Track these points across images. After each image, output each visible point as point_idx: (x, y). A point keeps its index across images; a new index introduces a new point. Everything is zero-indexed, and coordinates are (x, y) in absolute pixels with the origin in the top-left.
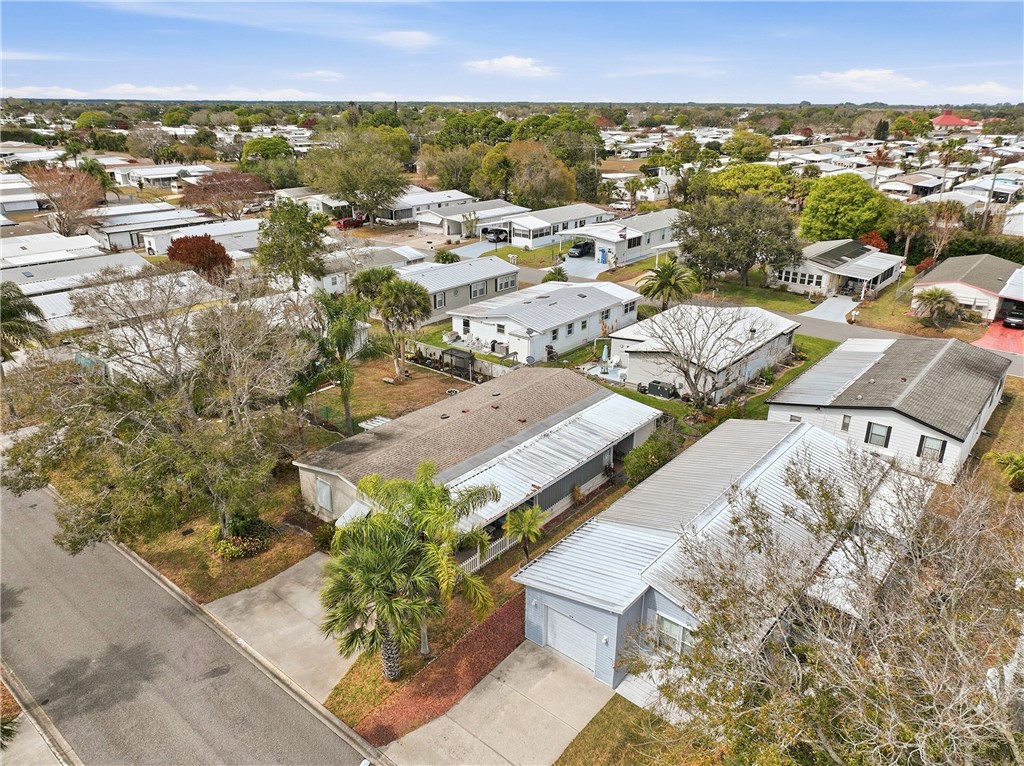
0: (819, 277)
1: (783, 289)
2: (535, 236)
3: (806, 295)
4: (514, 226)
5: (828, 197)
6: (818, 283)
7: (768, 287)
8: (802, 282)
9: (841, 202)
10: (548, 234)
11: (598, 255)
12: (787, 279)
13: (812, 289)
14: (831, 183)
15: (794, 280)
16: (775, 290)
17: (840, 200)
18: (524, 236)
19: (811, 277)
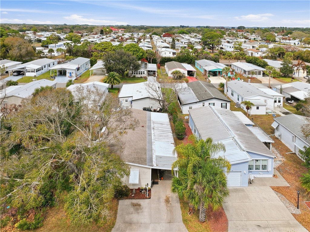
0: (144, 72)
1: (134, 77)
2: (37, 71)
3: (141, 77)
4: (26, 68)
5: (130, 50)
6: (144, 74)
7: (130, 77)
8: (139, 74)
9: (134, 51)
10: (40, 70)
11: (68, 75)
12: (135, 74)
13: (143, 75)
14: (130, 46)
15: (137, 74)
16: (132, 77)
17: (134, 50)
18: (32, 72)
19: (142, 72)
